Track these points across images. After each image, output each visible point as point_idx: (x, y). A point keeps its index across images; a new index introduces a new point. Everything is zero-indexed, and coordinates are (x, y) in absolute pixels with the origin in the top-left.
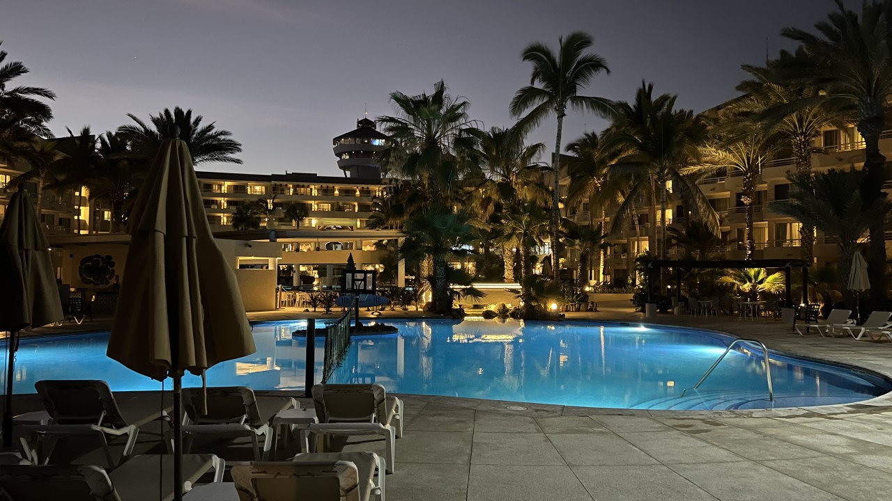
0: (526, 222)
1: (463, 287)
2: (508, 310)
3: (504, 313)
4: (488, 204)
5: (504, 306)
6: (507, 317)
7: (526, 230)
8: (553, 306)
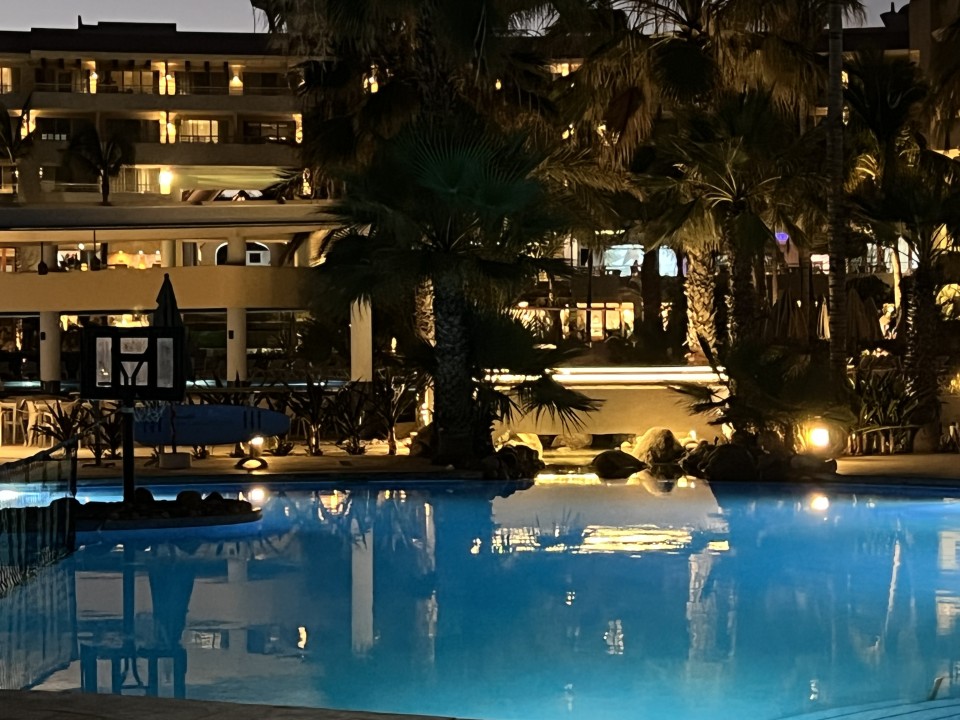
0: (735, 166)
1: (521, 378)
2: (682, 451)
3: (668, 461)
4: (630, 112)
5: (668, 437)
6: (680, 473)
7: (740, 192)
8: (815, 436)
